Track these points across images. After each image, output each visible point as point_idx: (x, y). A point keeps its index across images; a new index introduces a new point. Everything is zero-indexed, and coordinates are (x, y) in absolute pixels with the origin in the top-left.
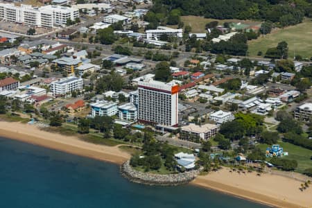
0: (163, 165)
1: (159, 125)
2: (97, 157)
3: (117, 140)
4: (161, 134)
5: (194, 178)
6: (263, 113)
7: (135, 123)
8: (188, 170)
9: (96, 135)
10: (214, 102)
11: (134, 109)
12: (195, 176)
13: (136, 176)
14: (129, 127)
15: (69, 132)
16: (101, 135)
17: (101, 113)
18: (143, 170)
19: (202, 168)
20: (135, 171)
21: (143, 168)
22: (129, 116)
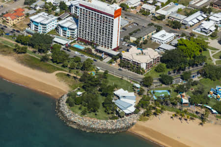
0: (101, 106)
1: (100, 48)
2: (33, 87)
3: (55, 65)
4: (101, 58)
5: (133, 124)
6: (206, 33)
7: (74, 42)
8: (127, 115)
9: (33, 55)
10: (157, 15)
11: (75, 27)
12: (135, 121)
13: (72, 119)
14: (69, 47)
15: (5, 49)
16: (38, 56)
17: (40, 30)
18: (80, 112)
19: (142, 111)
20: (71, 112)
21: (80, 109)
22: (68, 33)
